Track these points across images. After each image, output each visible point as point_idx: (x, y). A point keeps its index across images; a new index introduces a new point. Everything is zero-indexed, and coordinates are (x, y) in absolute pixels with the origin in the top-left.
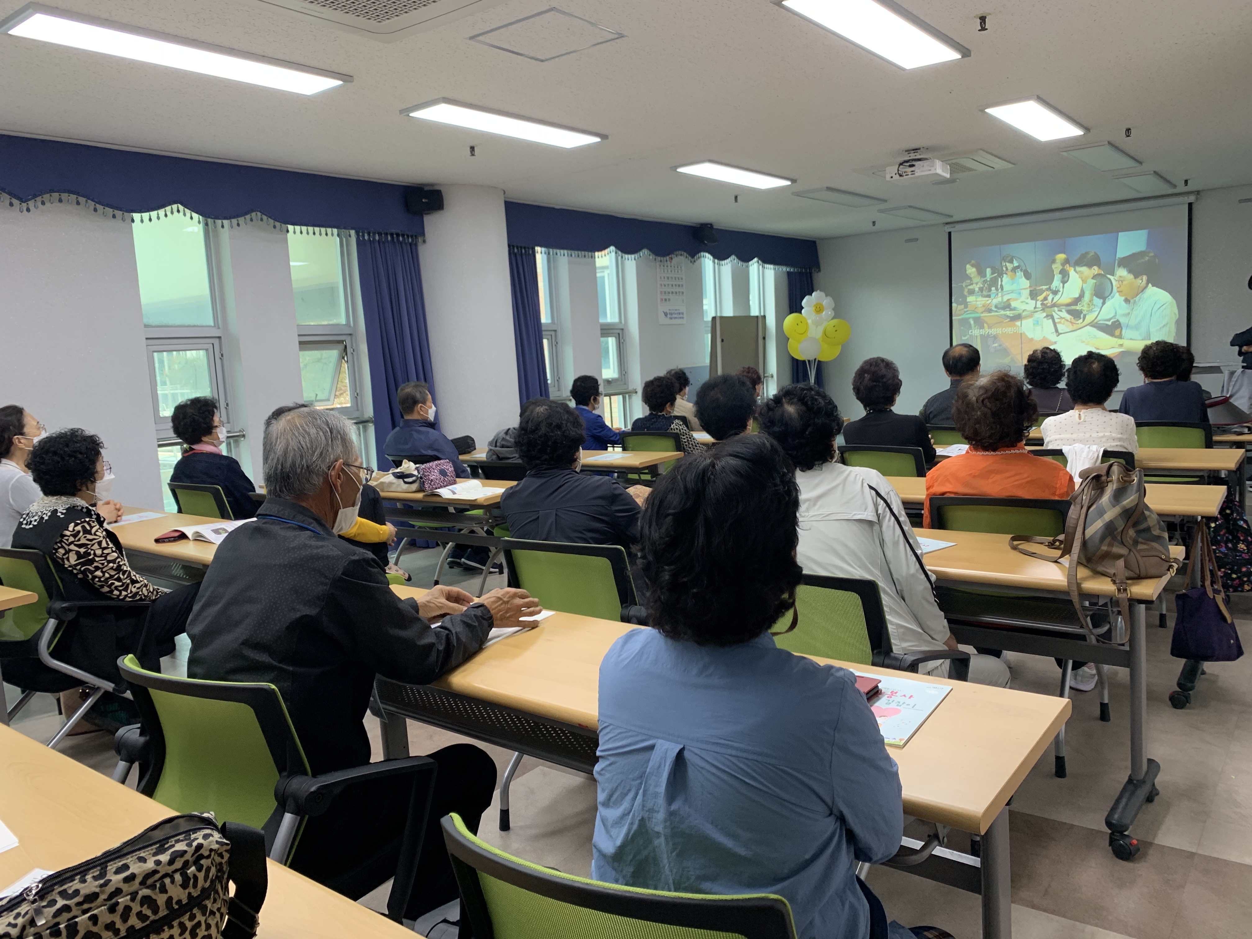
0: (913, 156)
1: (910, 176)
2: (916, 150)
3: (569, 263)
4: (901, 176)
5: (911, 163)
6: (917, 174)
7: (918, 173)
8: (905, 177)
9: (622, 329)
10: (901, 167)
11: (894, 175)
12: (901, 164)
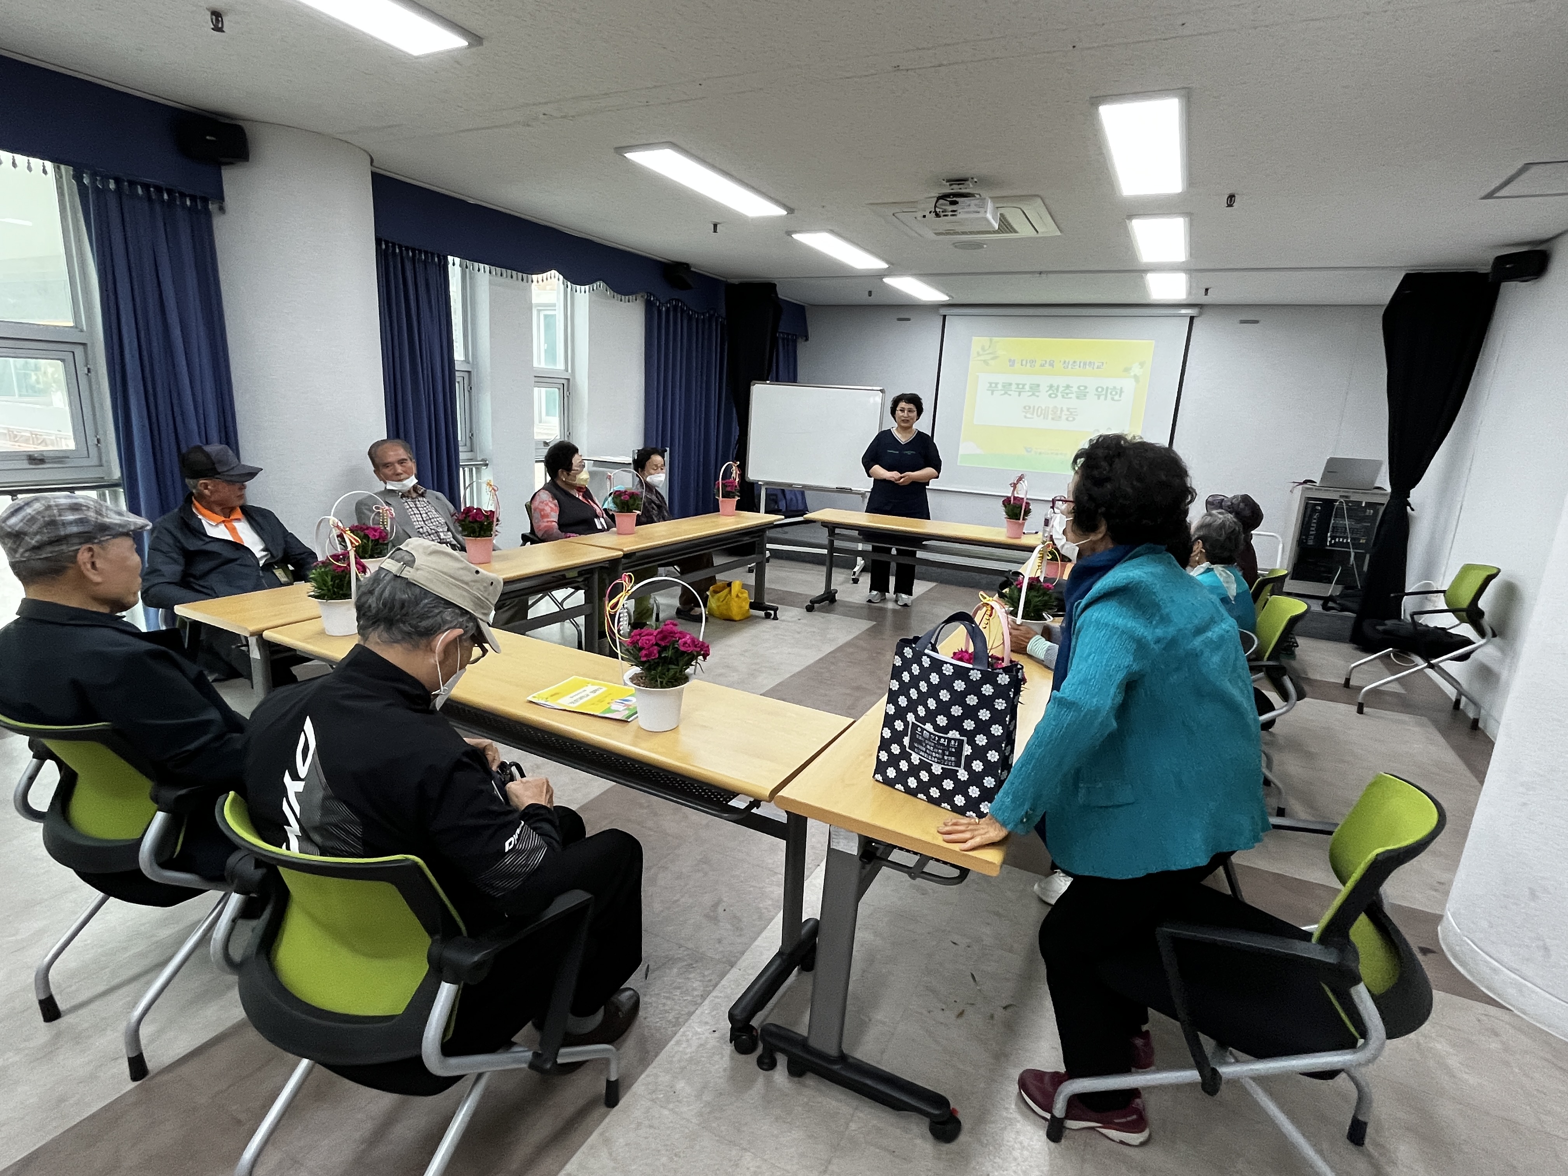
0: (956, 189)
1: (949, 217)
2: (961, 181)
3: (490, 283)
4: (937, 215)
5: (952, 198)
6: (959, 216)
7: (961, 216)
8: (943, 218)
9: (568, 380)
10: (941, 201)
11: (927, 214)
12: (939, 198)
